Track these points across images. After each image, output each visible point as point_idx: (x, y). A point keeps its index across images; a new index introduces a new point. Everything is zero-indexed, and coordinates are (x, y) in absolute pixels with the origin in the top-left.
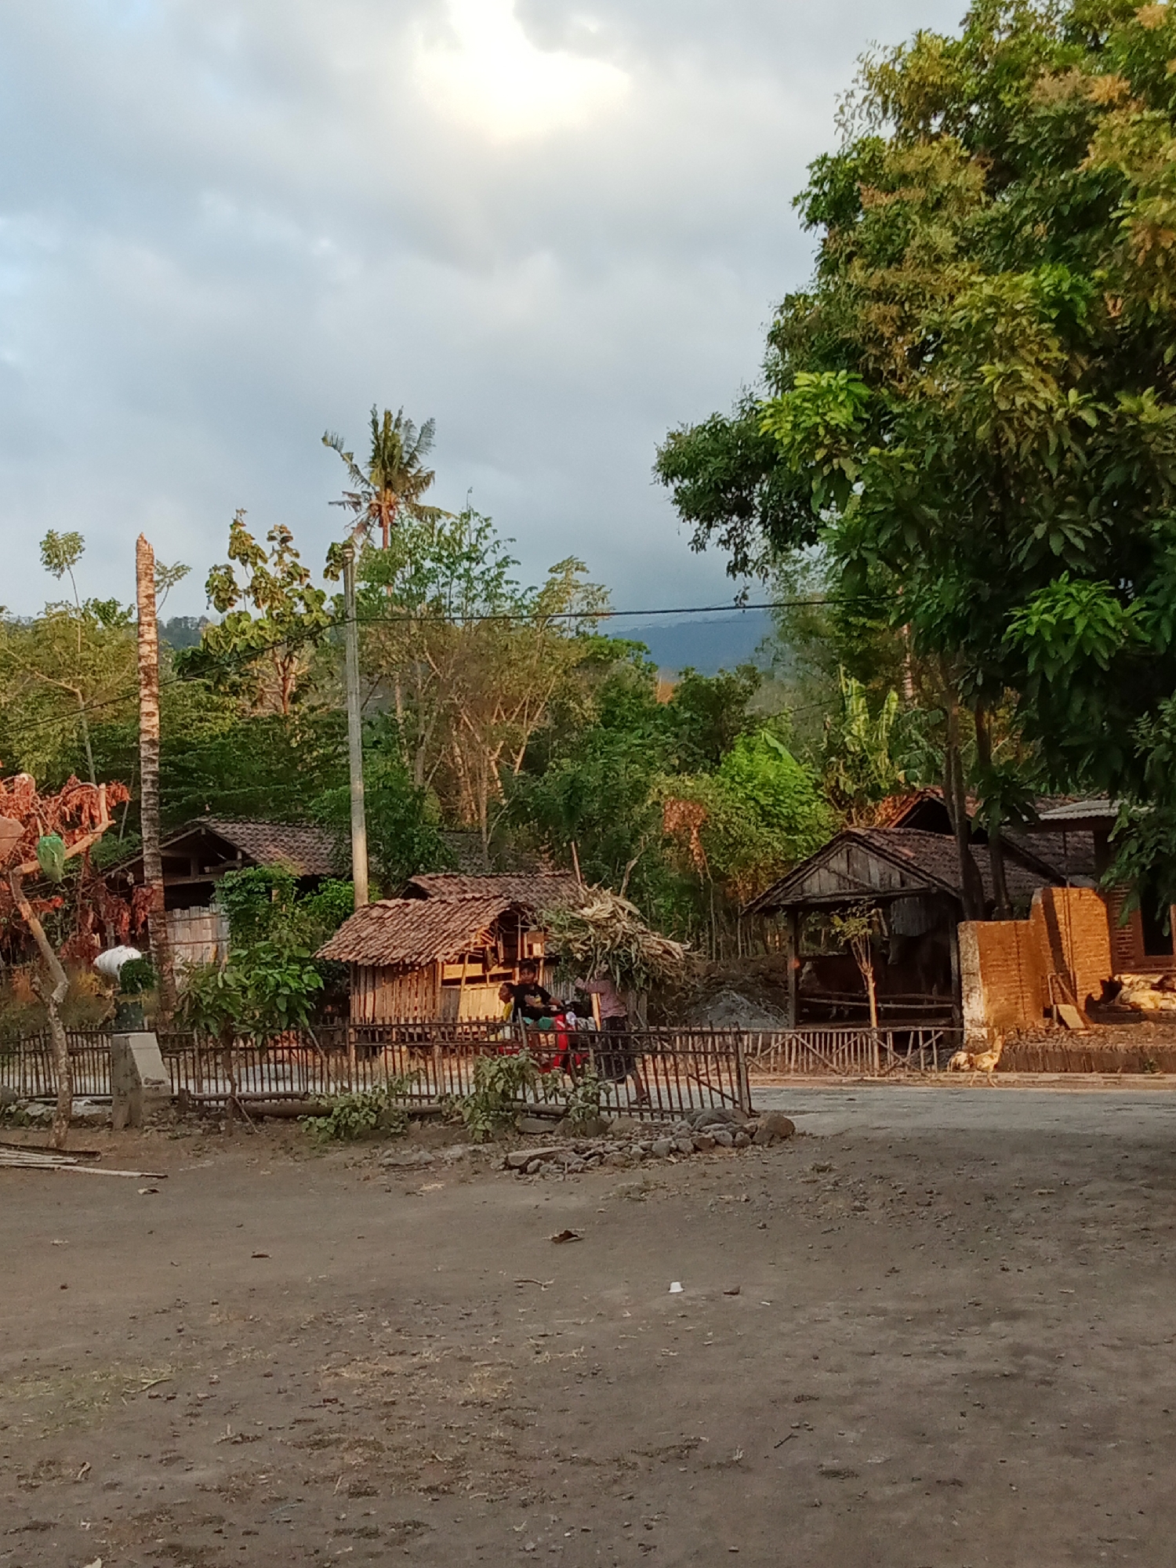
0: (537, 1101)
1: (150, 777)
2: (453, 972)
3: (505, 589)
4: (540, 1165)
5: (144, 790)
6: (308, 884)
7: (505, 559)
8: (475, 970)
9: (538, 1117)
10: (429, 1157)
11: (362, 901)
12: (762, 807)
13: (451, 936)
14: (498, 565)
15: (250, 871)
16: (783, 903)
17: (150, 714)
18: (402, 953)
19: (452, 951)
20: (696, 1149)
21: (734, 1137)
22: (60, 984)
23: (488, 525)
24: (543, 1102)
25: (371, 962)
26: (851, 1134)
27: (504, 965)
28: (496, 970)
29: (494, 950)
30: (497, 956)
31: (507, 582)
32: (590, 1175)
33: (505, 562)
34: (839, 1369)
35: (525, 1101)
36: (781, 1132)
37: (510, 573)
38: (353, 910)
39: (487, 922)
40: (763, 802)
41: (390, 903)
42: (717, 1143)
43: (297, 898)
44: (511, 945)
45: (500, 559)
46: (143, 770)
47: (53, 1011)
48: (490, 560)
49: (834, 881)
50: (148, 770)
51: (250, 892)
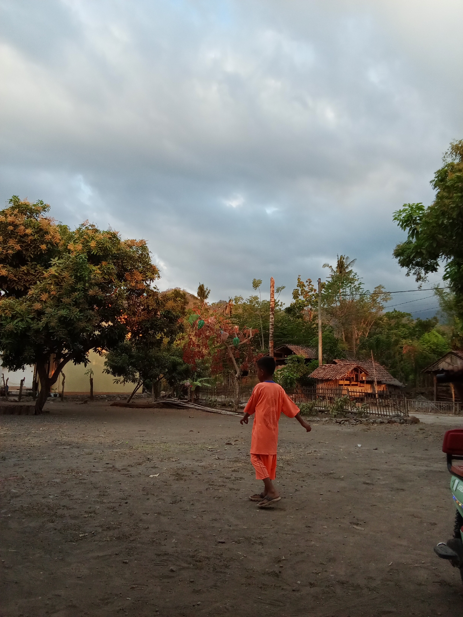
0: (352, 410)
1: (271, 333)
2: (341, 382)
3: (360, 290)
4: (344, 422)
5: (270, 336)
6: (308, 360)
7: (360, 283)
8: (348, 382)
9: (352, 414)
10: (319, 420)
11: (319, 365)
12: (433, 349)
13: (341, 373)
14: (359, 284)
15: (294, 356)
16: (432, 370)
17: (272, 318)
18: (329, 376)
19: (341, 377)
20: (389, 423)
21: (400, 421)
22: (238, 373)
23: (356, 275)
24: (353, 410)
25: (321, 379)
26: (435, 424)
27: (356, 381)
28: (353, 383)
29: (353, 378)
30: (353, 379)
31: (361, 289)
32: (357, 426)
33: (360, 284)
34: (392, 465)
35: (348, 410)
36: (415, 421)
37: (362, 286)
38: (318, 366)
39: (350, 370)
40: (433, 347)
41: (327, 365)
42: (395, 422)
43: (305, 363)
44: (357, 376)
45: (359, 283)
46: (270, 331)
47: (236, 379)
48: (356, 283)
49: (447, 365)
50: (271, 331)
51: (293, 361)
